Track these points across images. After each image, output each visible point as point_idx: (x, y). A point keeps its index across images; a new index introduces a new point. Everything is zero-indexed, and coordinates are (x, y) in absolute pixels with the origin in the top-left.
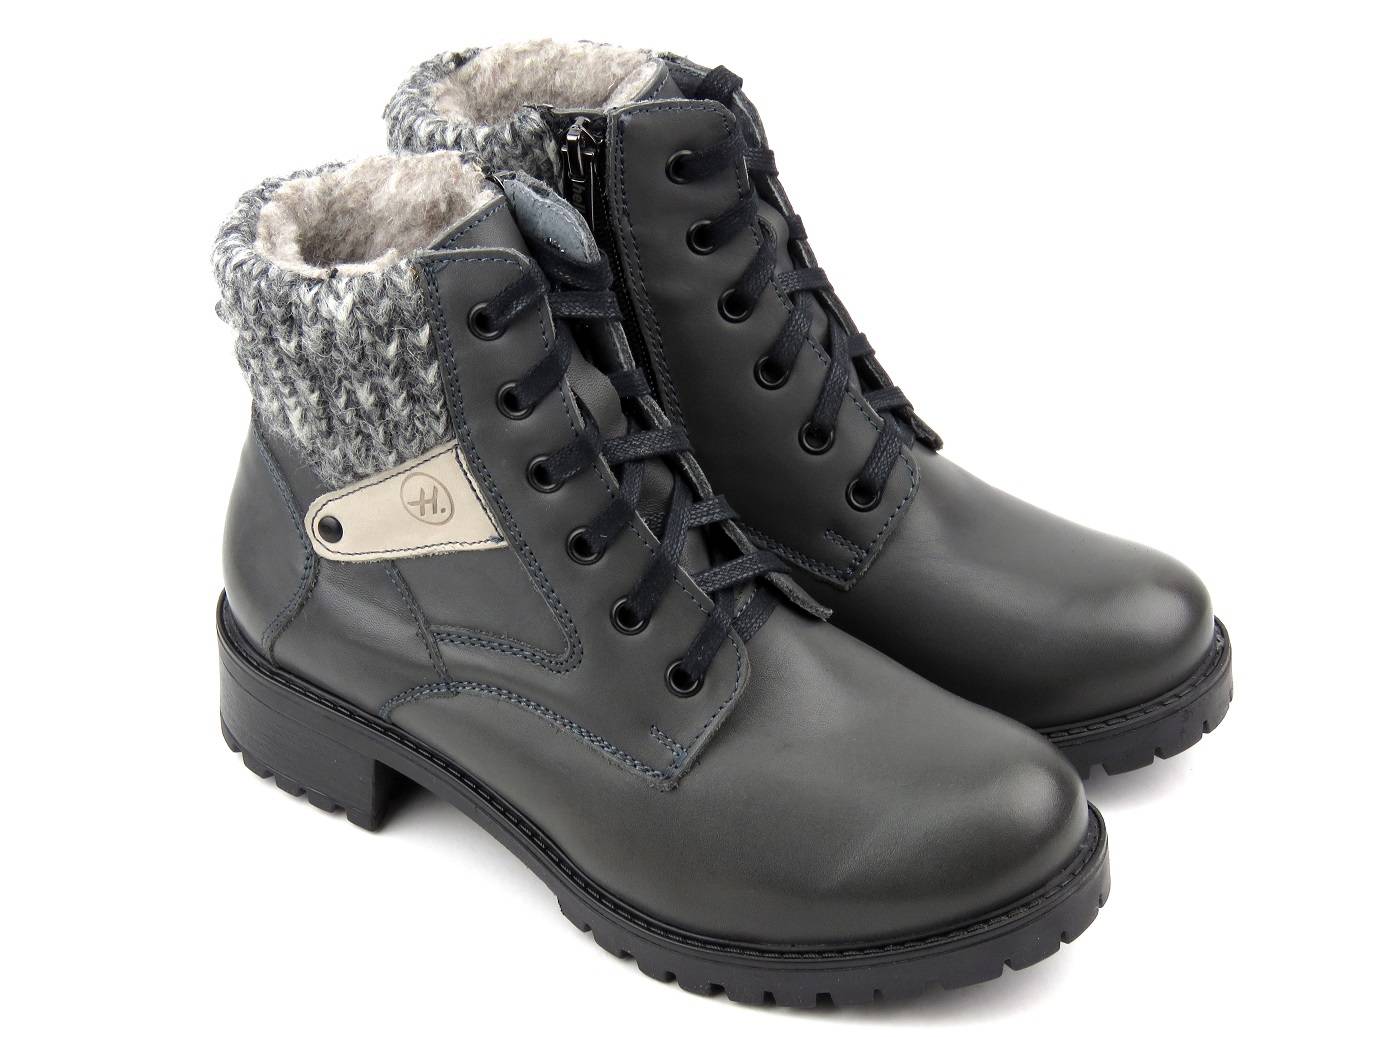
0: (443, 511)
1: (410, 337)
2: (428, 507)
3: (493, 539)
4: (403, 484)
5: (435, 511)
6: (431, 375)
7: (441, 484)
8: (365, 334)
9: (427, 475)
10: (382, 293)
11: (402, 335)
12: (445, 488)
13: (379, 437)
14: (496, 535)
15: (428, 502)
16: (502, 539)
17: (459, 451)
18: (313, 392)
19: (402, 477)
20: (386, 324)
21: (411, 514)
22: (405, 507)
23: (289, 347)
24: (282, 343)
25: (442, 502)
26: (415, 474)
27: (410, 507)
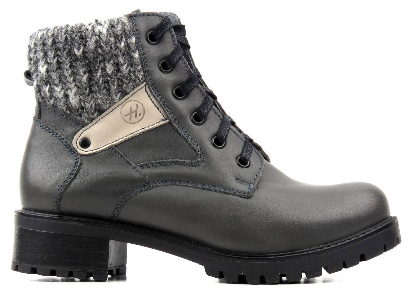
0: (140, 115)
1: (129, 40)
2: (134, 115)
3: (163, 120)
4: (122, 108)
5: (136, 117)
6: (136, 55)
7: (139, 102)
8: (112, 40)
9: (133, 101)
10: (118, 23)
11: (126, 40)
12: (141, 104)
13: (114, 87)
14: (164, 118)
15: (133, 112)
16: (166, 119)
17: (147, 87)
18: (85, 74)
19: (121, 106)
20: (120, 35)
21: (125, 121)
22: (123, 119)
23: (78, 52)
24: (76, 51)
25: (140, 111)
26: (128, 102)
27: (125, 118)
